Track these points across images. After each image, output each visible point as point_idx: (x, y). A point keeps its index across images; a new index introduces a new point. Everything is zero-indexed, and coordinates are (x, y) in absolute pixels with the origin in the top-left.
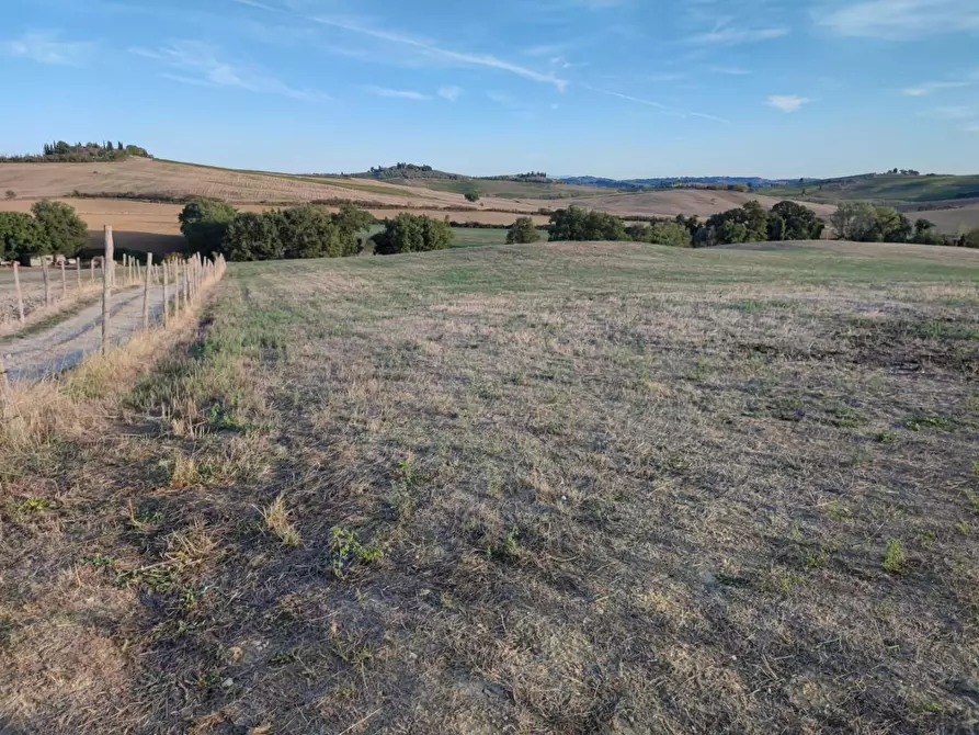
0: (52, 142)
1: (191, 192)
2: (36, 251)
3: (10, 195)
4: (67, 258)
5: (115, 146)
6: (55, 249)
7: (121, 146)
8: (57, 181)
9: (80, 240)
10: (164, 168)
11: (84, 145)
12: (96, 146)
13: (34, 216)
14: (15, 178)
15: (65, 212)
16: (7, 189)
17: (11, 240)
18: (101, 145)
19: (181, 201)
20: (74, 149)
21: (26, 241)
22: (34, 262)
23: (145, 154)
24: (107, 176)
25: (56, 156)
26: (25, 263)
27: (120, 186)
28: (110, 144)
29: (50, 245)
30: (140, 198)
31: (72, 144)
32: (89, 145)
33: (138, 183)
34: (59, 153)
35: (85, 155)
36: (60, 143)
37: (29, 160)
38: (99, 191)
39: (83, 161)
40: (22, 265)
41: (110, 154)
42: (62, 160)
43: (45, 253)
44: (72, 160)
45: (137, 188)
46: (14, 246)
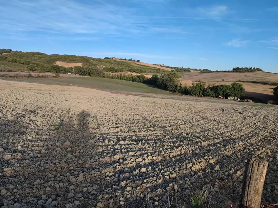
0: (235, 67)
1: (275, 82)
2: (230, 95)
3: (223, 80)
4: (238, 98)
5: (253, 68)
6: (235, 95)
7: (254, 68)
8: (235, 77)
9: (242, 94)
10: (266, 74)
11: (244, 68)
12: (247, 68)
13: (231, 86)
14: (224, 76)
15: (240, 86)
16: (222, 79)
17: (225, 92)
18: (249, 68)
19: (271, 84)
20: (241, 69)
21: (228, 92)
22: (229, 98)
23: (261, 70)
24: (249, 76)
25: (236, 71)
26: (227, 98)
27: (252, 79)
28: (251, 67)
29: (234, 94)
30: (258, 83)
31: (240, 68)
32: (245, 68)
33: (258, 79)
34: (237, 70)
35: (244, 71)
36: (237, 67)
37: (229, 72)
38: (246, 80)
39: (243, 72)
40: (226, 99)
41: (251, 70)
42: (237, 72)
43: (232, 96)
44: (240, 72)
45: (258, 80)
46: (225, 93)
